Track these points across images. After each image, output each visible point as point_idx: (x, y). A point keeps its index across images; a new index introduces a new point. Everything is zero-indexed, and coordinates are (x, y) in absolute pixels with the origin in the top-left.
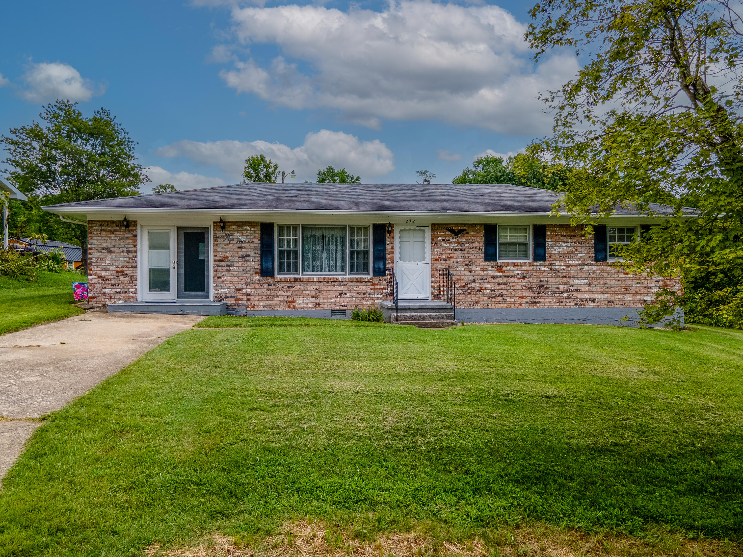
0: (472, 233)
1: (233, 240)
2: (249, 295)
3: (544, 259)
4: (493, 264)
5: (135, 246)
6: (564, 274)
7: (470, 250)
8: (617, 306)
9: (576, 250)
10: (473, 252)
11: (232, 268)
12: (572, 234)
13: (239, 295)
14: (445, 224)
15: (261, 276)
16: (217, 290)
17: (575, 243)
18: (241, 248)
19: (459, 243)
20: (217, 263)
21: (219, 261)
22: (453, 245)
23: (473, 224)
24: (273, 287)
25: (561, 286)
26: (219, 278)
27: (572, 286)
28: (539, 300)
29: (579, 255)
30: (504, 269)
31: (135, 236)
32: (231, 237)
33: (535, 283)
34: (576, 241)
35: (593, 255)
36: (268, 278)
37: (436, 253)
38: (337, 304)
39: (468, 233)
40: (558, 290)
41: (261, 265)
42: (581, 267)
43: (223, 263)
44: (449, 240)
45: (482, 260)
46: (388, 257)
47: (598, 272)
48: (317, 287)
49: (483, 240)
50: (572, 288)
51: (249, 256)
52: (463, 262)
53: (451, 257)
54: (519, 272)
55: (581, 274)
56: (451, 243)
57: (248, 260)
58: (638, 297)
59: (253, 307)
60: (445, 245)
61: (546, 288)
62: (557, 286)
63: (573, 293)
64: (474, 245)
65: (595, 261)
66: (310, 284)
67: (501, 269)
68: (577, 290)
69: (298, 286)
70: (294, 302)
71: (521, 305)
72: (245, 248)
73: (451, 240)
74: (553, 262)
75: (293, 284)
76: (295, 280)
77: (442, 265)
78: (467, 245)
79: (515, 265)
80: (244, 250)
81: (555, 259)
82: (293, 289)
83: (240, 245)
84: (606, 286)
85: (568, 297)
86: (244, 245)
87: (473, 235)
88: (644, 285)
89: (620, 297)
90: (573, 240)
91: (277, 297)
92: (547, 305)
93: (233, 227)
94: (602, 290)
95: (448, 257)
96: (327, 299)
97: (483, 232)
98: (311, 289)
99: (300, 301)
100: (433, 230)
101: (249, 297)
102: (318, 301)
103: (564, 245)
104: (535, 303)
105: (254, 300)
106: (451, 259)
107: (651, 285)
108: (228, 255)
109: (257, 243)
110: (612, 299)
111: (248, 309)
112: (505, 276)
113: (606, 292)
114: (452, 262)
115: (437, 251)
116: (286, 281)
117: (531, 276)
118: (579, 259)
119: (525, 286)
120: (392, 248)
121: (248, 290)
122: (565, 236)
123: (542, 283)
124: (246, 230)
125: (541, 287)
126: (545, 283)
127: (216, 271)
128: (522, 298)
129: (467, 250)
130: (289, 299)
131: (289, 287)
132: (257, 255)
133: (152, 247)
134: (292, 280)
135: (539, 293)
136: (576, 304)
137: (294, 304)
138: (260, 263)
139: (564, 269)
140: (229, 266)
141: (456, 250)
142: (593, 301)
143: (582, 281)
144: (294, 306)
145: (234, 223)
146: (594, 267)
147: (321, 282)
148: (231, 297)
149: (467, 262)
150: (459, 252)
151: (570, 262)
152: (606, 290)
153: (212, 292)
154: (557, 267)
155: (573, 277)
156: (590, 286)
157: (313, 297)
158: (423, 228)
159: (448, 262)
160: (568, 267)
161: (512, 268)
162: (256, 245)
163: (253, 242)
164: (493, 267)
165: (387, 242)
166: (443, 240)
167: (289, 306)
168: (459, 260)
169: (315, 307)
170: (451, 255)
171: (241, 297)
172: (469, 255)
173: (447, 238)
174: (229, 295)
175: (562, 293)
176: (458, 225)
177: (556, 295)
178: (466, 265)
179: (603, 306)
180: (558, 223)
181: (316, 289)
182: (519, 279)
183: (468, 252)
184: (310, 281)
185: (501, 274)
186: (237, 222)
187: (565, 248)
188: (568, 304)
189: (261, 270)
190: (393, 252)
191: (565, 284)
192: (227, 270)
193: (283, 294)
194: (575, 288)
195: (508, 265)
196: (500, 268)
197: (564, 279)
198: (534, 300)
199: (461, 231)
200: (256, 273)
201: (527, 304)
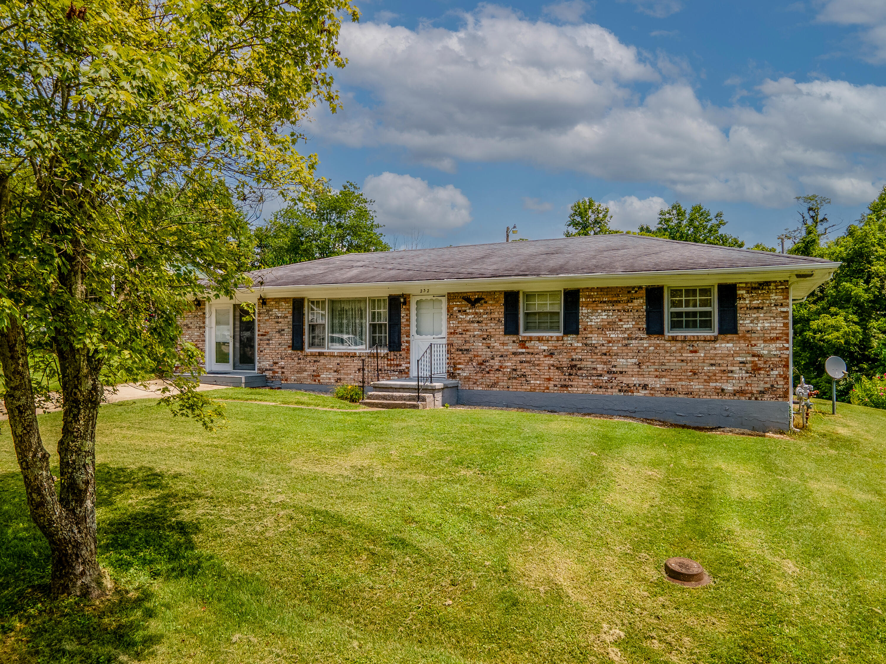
0: (491, 302)
1: (272, 315)
2: (283, 368)
3: (576, 332)
4: (515, 339)
5: (204, 323)
6: (604, 351)
7: (489, 322)
8: (680, 396)
9: (620, 320)
10: (492, 324)
11: (271, 342)
12: (615, 299)
13: (275, 368)
14: (461, 293)
15: (293, 349)
16: (260, 363)
17: (619, 311)
18: (278, 322)
19: (476, 313)
20: (260, 337)
21: (262, 335)
22: (470, 317)
23: (492, 291)
24: (302, 361)
25: (600, 367)
26: (261, 351)
27: (615, 366)
28: (570, 383)
29: (625, 326)
30: (527, 344)
31: (204, 313)
32: (270, 313)
33: (565, 361)
34: (620, 308)
35: (645, 326)
36: (299, 352)
39: (486, 302)
40: (595, 372)
41: (293, 339)
42: (626, 342)
43: (265, 337)
44: (465, 311)
45: (501, 333)
46: (403, 330)
47: (652, 348)
49: (503, 310)
50: (614, 369)
51: (283, 330)
52: (481, 335)
53: (467, 330)
54: (546, 348)
55: (627, 351)
56: (467, 314)
57: (282, 335)
58: (712, 385)
59: (286, 380)
60: (461, 316)
61: (580, 369)
62: (594, 366)
63: (616, 375)
64: (493, 316)
65: (647, 334)
67: (524, 345)
68: (621, 373)
70: (319, 376)
71: (548, 388)
72: (281, 323)
73: (468, 311)
74: (589, 335)
75: (318, 358)
76: (320, 354)
78: (485, 316)
79: (540, 339)
81: (591, 332)
82: (318, 364)
84: (663, 367)
85: (610, 381)
86: (280, 320)
87: (491, 305)
88: (722, 368)
89: (684, 383)
90: (616, 308)
91: (305, 371)
92: (581, 390)
94: (658, 373)
95: (464, 330)
96: (347, 374)
97: (502, 301)
99: (324, 376)
100: (449, 300)
101: (283, 370)
103: (604, 314)
104: (566, 386)
105: (287, 373)
107: (734, 368)
108: (269, 330)
109: (290, 317)
110: (672, 386)
111: (283, 382)
112: (528, 353)
113: (663, 376)
115: (453, 324)
116: (312, 355)
117: (560, 353)
118: (624, 332)
119: (553, 366)
120: (408, 320)
121: (283, 363)
122: (605, 302)
123: (574, 363)
124: (282, 305)
125: (573, 367)
126: (579, 363)
127: (259, 345)
128: (549, 379)
129: (485, 322)
130: (315, 373)
131: (315, 361)
132: (289, 330)
133: (218, 323)
135: (570, 375)
136: (620, 391)
137: (319, 378)
138: (291, 337)
139: (603, 345)
140: (269, 340)
141: (473, 322)
142: (645, 387)
143: (629, 360)
144: (319, 380)
145: (273, 299)
146: (645, 342)
147: (342, 357)
148: (270, 370)
149: (485, 336)
150: (476, 325)
151: (612, 336)
152: (664, 373)
153: (257, 365)
154: (594, 342)
155: (616, 354)
156: (640, 367)
157: (335, 371)
158: (440, 298)
159: (464, 336)
160: (609, 342)
161: (537, 343)
162: (289, 320)
163: (287, 317)
164: (514, 342)
165: (402, 315)
166: (459, 311)
167: (315, 381)
168: (476, 333)
169: (337, 382)
170: (467, 328)
171: (277, 370)
172: (487, 328)
173: (463, 309)
174: (268, 368)
175: (601, 375)
176: (475, 293)
177: (593, 378)
178: (484, 339)
179: (658, 395)
180: (595, 287)
181: (338, 364)
182: (545, 356)
183: (486, 324)
184: (332, 356)
185: (524, 350)
186: (275, 298)
187: (605, 317)
188: (609, 390)
189: (293, 343)
190: (409, 325)
191: (605, 363)
192: (267, 344)
193: (310, 368)
194: (619, 370)
195: (531, 339)
197: (604, 357)
198: (563, 383)
199: (478, 300)
200: (289, 347)
201: (556, 388)
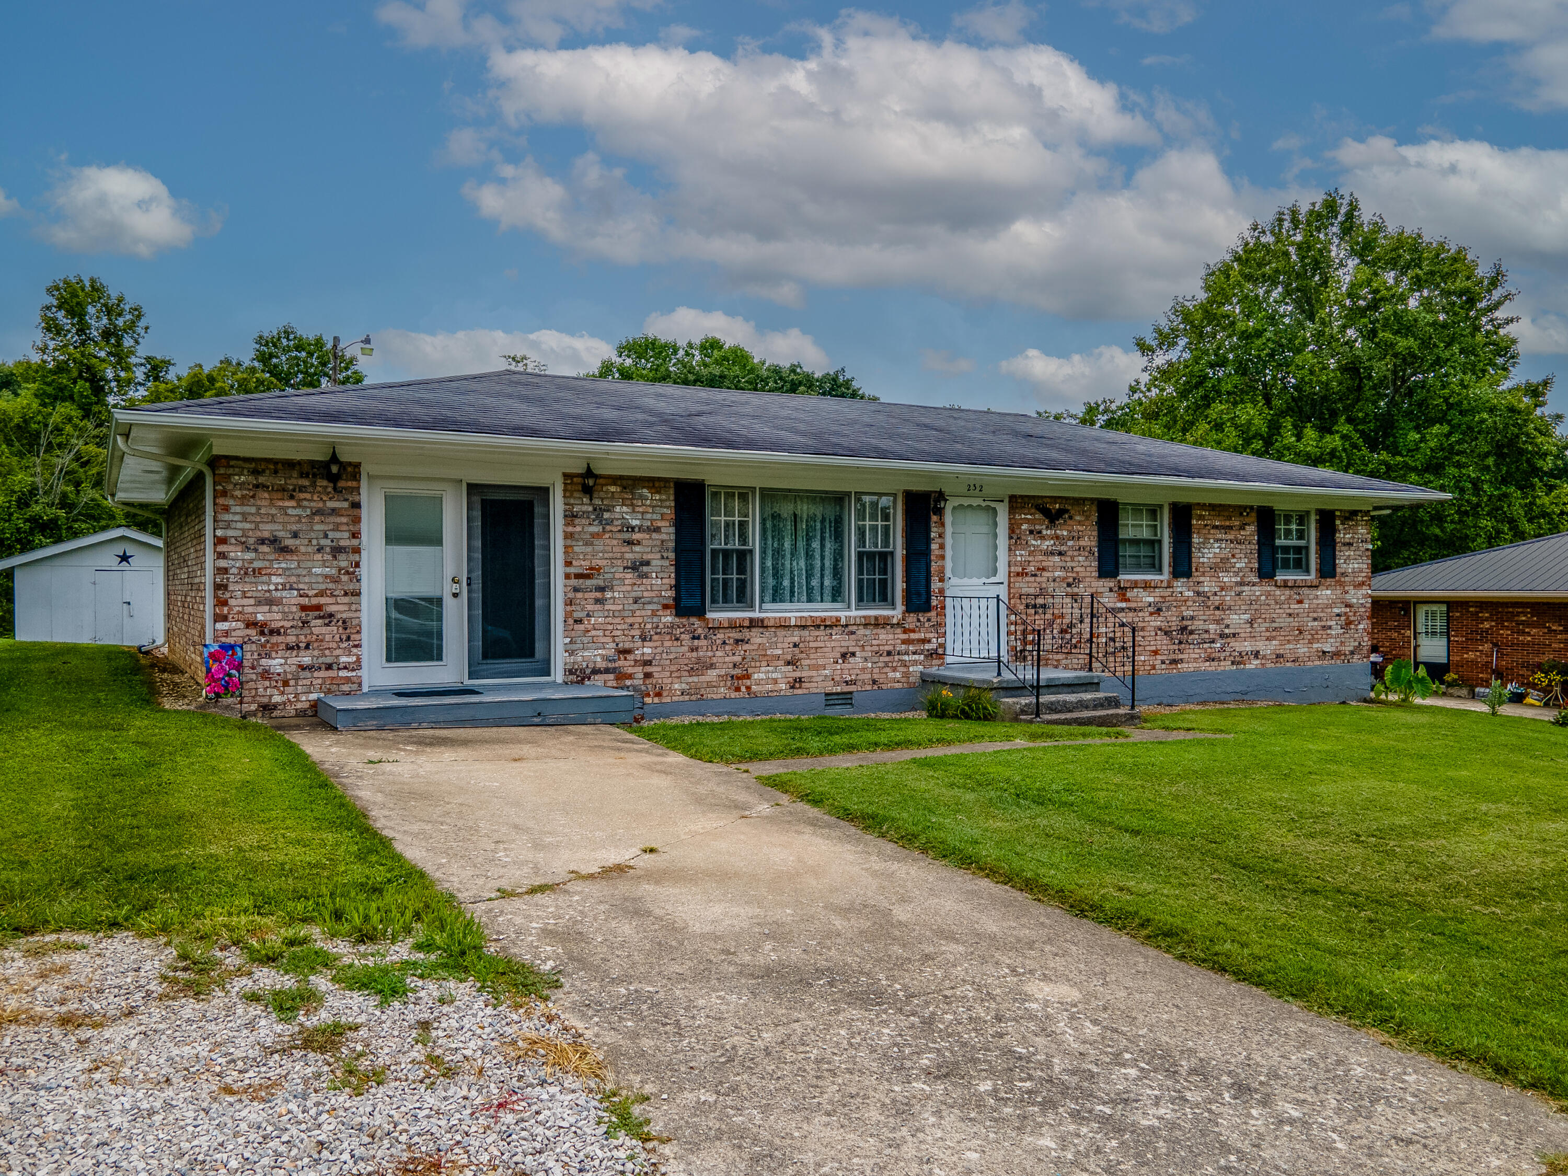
0: (1078, 518)
1: (610, 522)
2: (648, 663)
3: (1188, 575)
4: (1112, 584)
5: (355, 535)
6: (1217, 603)
7: (1076, 553)
8: (1288, 664)
9: (1233, 556)
10: (1081, 558)
11: (608, 595)
12: (1227, 523)
13: (626, 665)
14: (1034, 497)
15: (678, 615)
16: (572, 653)
17: (1232, 542)
18: (630, 543)
19: (1057, 537)
20: (574, 582)
21: (578, 576)
22: (1047, 543)
23: (1081, 499)
24: (703, 643)
25: (1212, 627)
26: (578, 621)
27: (1227, 626)
28: (1181, 656)
29: (1238, 565)
30: (1129, 594)
31: (356, 505)
32: (606, 515)
33: (1175, 624)
34: (1232, 537)
35: (1256, 565)
36: (693, 620)
37: (1019, 558)
38: (837, 678)
39: (1071, 518)
40: (1206, 636)
41: (677, 587)
42: (1238, 589)
43: (589, 582)
44: (1040, 532)
45: (1094, 574)
46: (934, 567)
47: (1263, 598)
48: (796, 639)
49: (1095, 533)
50: (1227, 631)
51: (647, 563)
52: (1064, 579)
53: (1043, 569)
54: (1151, 599)
55: (1240, 603)
56: (1043, 538)
57: (646, 576)
58: (1315, 646)
59: (659, 695)
60: (1034, 542)
61: (1192, 632)
62: (1206, 627)
63: (1229, 640)
64: (1082, 543)
65: (1260, 577)
66: (781, 633)
67: (1124, 595)
68: (1234, 635)
69: (757, 638)
70: (748, 677)
71: (1154, 667)
72: (639, 543)
73: (1044, 532)
74: (1202, 579)
75: (746, 634)
76: (754, 624)
77: (1027, 586)
78: (1070, 543)
79: (1146, 586)
80: (637, 548)
81: (1203, 574)
82: (746, 647)
83: (627, 536)
84: (1274, 625)
85: (1222, 649)
86: (636, 536)
87: (1080, 523)
88: (1323, 623)
89: (1291, 646)
90: (1229, 537)
91: (712, 666)
92: (1192, 666)
93: (613, 489)
94: (1268, 634)
95: (1039, 569)
96: (817, 667)
97: (1095, 517)
98: (782, 645)
99: (762, 676)
100: (1012, 510)
101: (649, 669)
102: (798, 674)
103: (1216, 545)
104: (1174, 662)
105: (660, 675)
106: (1045, 574)
107: (1329, 623)
108: (600, 563)
109: (668, 533)
110: (1282, 652)
111: (648, 700)
112: (1130, 609)
113: (1274, 638)
114: (1044, 579)
115: (1021, 555)
116: (733, 626)
117: (1168, 609)
118: (1236, 574)
119: (1160, 629)
120: (942, 547)
121: (647, 650)
122: (1215, 527)
123: (1185, 623)
124: (642, 497)
125: (1184, 629)
126: (1189, 623)
127: (569, 602)
128: (1156, 653)
129: (1070, 553)
130: (737, 672)
131: (737, 641)
132: (666, 563)
133: (394, 537)
134: (747, 623)
135: (1180, 643)
136: (1233, 663)
137: (748, 682)
138: (673, 582)
139: (1215, 594)
140: (602, 589)
141: (1052, 554)
142: (1257, 655)
143: (1242, 616)
144: (748, 688)
145: (615, 480)
146: (1256, 588)
147: (804, 627)
148: (607, 671)
149: (1071, 580)
150: (1057, 558)
151: (1226, 579)
152: (1274, 634)
153: (560, 660)
154: (1206, 589)
155: (1230, 609)
156: (1252, 627)
157: (788, 663)
158: (993, 505)
159: (1038, 579)
160: (1222, 589)
161: (1141, 593)
162: (664, 537)
163: (657, 530)
164: (1111, 590)
165: (933, 535)
166: (1031, 532)
167: (738, 689)
168: (1057, 574)
169: (793, 687)
170: (1044, 564)
171: (630, 670)
172: (1073, 564)
173: (1037, 527)
174: (601, 664)
175: (1213, 642)
176: (1055, 499)
177: (1206, 646)
178: (1069, 585)
179: (1269, 665)
180: (1207, 502)
181: (795, 645)
182: (1151, 614)
183: (1072, 557)
184: (783, 626)
185: (1124, 605)
186: (621, 478)
187: (1217, 551)
188: (1222, 663)
189: (677, 599)
190: (943, 557)
191: (1218, 622)
192: (598, 601)
193: (725, 659)
194: (1232, 631)
195: (1135, 585)
196: (1122, 592)
197: (1217, 612)
198: (1172, 657)
199: (1061, 513)
200: (666, 607)
201: (1164, 666)
